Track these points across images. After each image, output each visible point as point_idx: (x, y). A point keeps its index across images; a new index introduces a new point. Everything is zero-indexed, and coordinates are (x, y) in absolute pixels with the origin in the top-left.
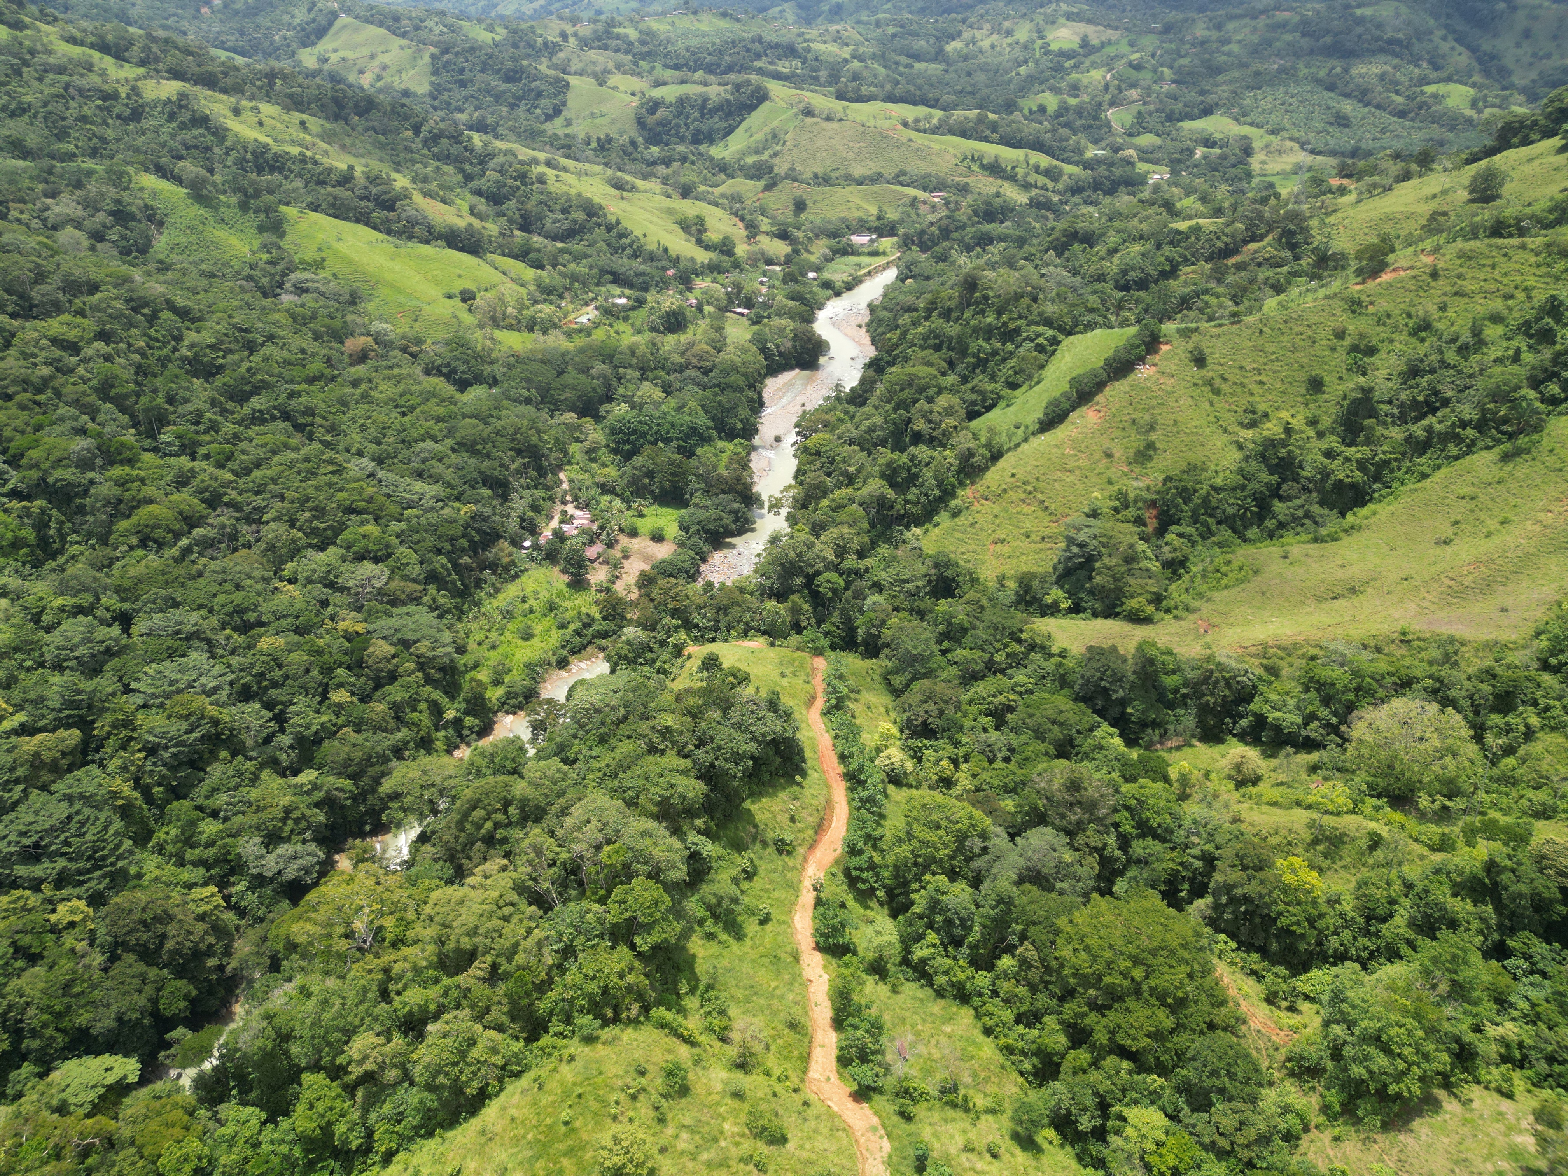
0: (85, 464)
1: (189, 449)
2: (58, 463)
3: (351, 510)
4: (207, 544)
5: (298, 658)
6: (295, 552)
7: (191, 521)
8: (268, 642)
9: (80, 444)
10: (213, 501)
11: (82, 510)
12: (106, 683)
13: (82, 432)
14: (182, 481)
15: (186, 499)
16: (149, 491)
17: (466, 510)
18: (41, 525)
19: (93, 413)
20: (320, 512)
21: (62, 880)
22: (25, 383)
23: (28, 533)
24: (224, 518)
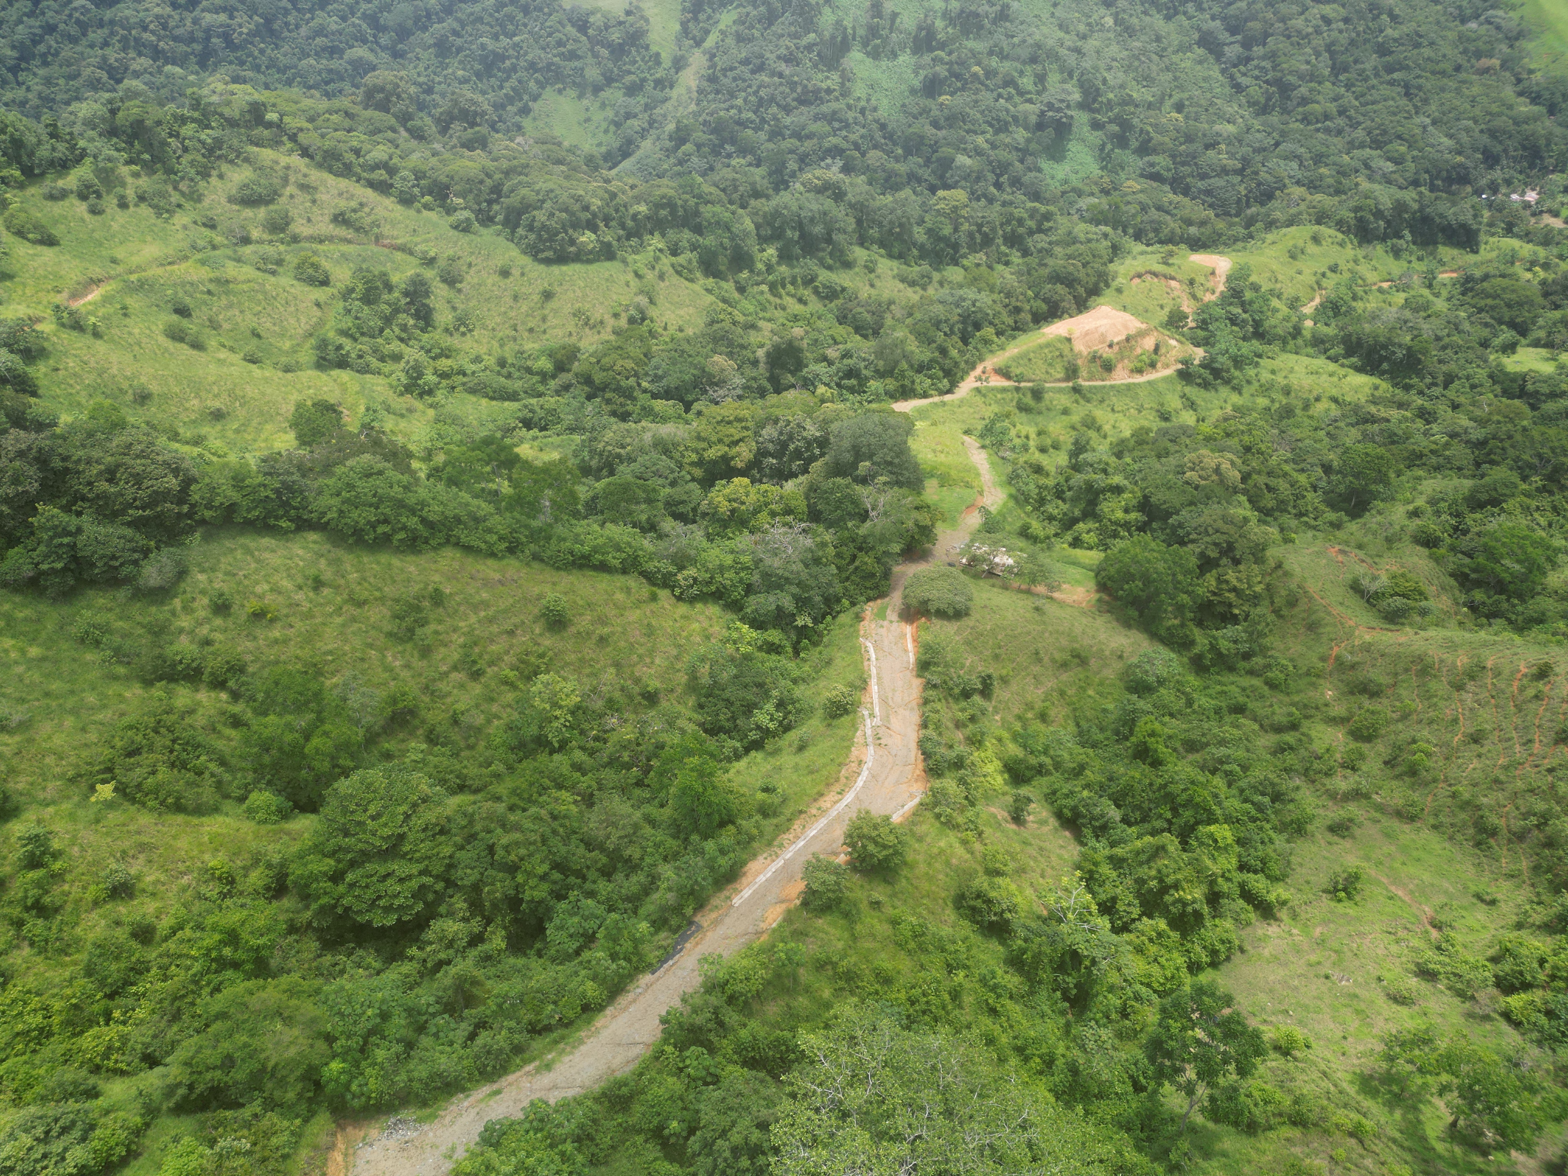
0: (1301, 77)
1: (1348, 86)
2: (1291, 73)
3: (1399, 137)
4: (1328, 131)
5: (1330, 181)
6: (1362, 146)
7: (1327, 117)
8: (1324, 170)
9: (1304, 67)
10: (1342, 112)
11: (1289, 98)
12: (1259, 158)
13: (1308, 62)
14: (1335, 100)
15: (1332, 108)
16: (1320, 98)
17: (1459, 159)
18: (1269, 99)
19: (1318, 54)
20: (1384, 132)
21: (1211, 206)
22: (1299, 32)
23: (1262, 100)
24: (1341, 122)
